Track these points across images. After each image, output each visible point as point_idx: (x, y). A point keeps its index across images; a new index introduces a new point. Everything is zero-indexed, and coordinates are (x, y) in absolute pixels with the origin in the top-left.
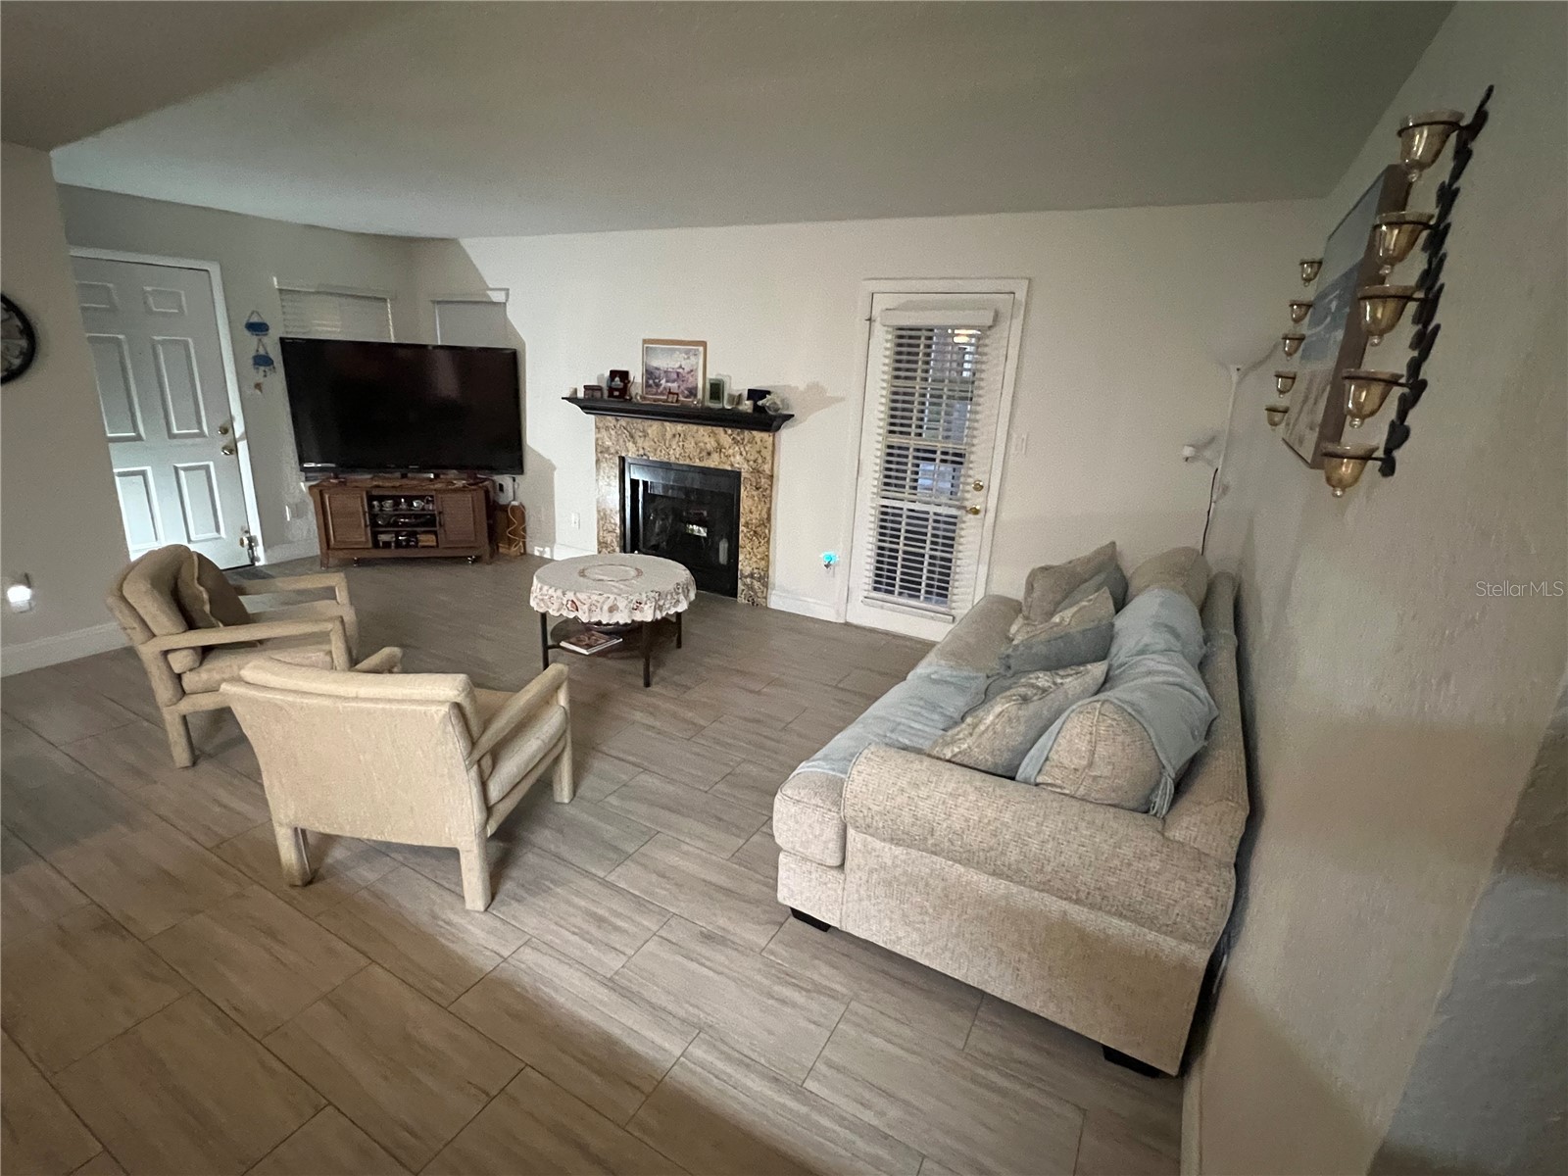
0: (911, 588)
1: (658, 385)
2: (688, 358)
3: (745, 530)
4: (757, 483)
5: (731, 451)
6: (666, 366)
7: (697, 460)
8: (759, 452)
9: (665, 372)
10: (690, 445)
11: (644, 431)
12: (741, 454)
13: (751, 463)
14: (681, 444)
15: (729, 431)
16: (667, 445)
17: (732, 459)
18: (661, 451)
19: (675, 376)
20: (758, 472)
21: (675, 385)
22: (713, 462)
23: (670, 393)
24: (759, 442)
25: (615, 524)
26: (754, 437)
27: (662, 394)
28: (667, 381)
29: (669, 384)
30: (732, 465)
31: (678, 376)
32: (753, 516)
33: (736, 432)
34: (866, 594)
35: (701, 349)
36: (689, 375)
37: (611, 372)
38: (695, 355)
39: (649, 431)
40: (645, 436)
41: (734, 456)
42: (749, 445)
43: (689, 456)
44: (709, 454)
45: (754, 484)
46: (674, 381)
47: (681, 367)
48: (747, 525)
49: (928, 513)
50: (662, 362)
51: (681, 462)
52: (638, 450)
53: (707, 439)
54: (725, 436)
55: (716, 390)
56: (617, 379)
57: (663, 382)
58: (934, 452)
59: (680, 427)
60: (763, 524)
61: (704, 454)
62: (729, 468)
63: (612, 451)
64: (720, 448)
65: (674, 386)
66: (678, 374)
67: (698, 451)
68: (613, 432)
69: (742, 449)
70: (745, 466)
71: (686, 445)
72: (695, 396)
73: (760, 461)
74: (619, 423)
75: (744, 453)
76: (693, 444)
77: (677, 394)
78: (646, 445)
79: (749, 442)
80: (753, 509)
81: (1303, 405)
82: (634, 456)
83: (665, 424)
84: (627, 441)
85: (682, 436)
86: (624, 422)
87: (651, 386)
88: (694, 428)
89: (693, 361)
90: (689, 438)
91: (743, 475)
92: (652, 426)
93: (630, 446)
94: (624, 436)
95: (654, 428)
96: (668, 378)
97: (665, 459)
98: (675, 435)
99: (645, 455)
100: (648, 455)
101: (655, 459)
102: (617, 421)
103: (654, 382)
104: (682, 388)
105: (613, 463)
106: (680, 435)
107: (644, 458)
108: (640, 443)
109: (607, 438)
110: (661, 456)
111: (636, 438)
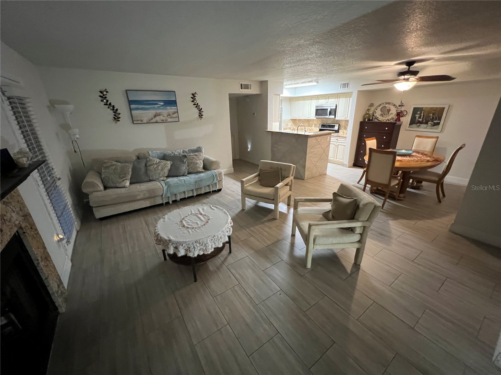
4: (30, 224)
8: (19, 202)
12: (14, 212)
13: (20, 213)
17: (13, 220)
20: (26, 216)
24: (15, 195)
45: (29, 227)
81: (155, 116)
91: (23, 225)
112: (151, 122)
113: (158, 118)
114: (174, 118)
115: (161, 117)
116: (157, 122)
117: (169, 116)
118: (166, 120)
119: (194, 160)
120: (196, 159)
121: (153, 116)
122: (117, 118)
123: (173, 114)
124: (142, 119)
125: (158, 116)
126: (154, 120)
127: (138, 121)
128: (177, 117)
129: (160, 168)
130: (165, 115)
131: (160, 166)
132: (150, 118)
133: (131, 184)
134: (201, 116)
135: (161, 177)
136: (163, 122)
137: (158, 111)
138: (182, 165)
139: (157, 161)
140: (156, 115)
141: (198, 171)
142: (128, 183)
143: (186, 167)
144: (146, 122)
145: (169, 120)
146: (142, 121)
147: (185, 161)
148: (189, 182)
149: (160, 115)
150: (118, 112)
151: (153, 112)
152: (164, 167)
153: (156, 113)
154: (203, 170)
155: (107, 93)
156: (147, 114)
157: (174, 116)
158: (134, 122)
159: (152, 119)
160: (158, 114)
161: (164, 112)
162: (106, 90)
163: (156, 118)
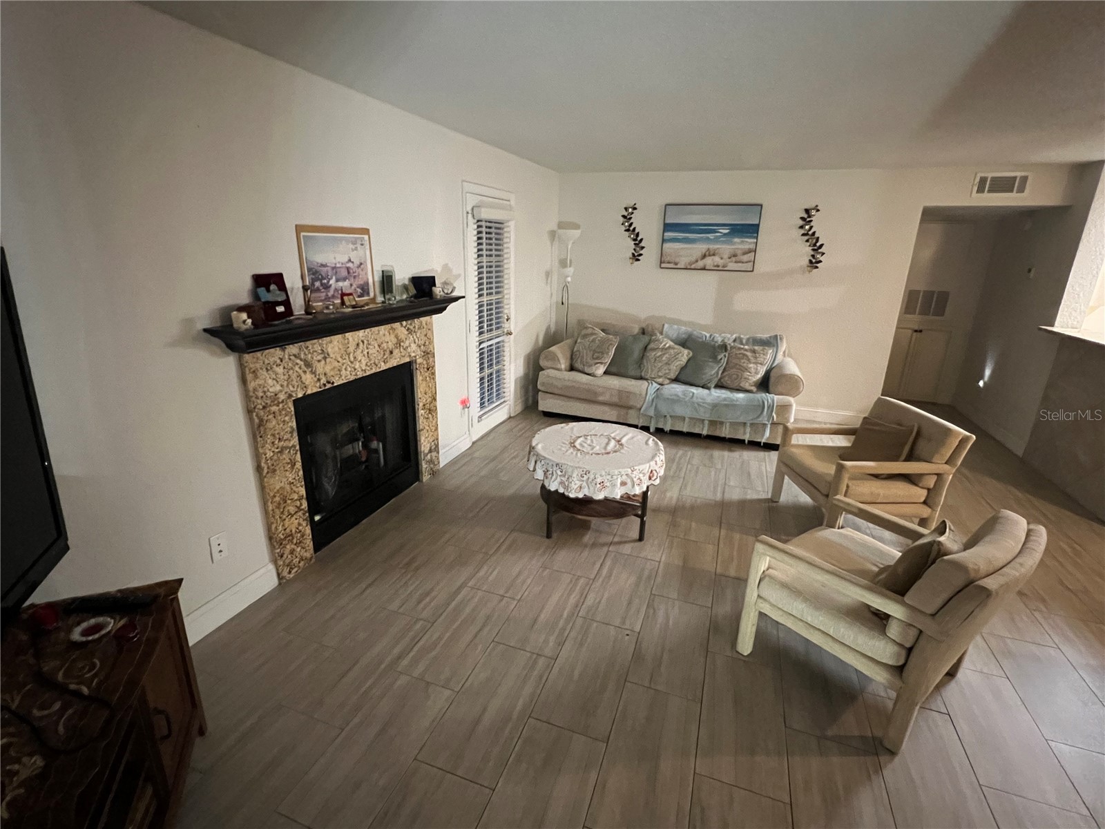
0: (491, 398)
1: (327, 287)
2: (356, 249)
3: (421, 412)
4: (428, 364)
5: (407, 344)
6: (333, 261)
7: (383, 364)
8: (426, 335)
9: (333, 268)
10: (374, 350)
11: (322, 352)
12: (415, 343)
13: (422, 347)
14: (365, 353)
15: (404, 323)
16: (352, 359)
17: (409, 350)
18: (346, 369)
19: (344, 273)
20: (428, 353)
21: (347, 283)
22: (396, 360)
23: (343, 295)
24: (425, 327)
26: (422, 324)
27: (333, 297)
28: (337, 281)
29: (340, 284)
30: (409, 356)
31: (349, 272)
32: (427, 397)
33: (409, 323)
34: (478, 415)
35: (366, 237)
36: (360, 269)
37: (254, 277)
38: (362, 245)
39: (330, 350)
40: (325, 358)
41: (410, 346)
42: (419, 331)
43: (375, 363)
44: (391, 352)
45: (426, 366)
46: (344, 279)
47: (349, 261)
48: (424, 406)
49: (493, 345)
50: (332, 255)
51: (368, 373)
52: (319, 380)
53: (387, 338)
54: (401, 330)
55: (387, 281)
56: (274, 287)
57: (332, 282)
59: (361, 333)
60: (433, 397)
61: (387, 354)
62: (408, 360)
63: (282, 397)
64: (399, 343)
65: (345, 285)
66: (348, 269)
67: (382, 353)
68: (280, 370)
69: (415, 337)
70: (418, 352)
71: (371, 352)
72: (368, 294)
73: (427, 343)
74: (287, 351)
75: (417, 342)
76: (377, 347)
77: (351, 295)
78: (328, 368)
79: (418, 329)
80: (427, 389)
81: (704, 256)
82: (315, 390)
83: (347, 334)
84: (303, 375)
85: (365, 342)
86: (293, 349)
87: (318, 290)
88: (375, 329)
89: (360, 251)
90: (373, 343)
91: (419, 361)
92: (331, 342)
93: (308, 378)
94: (297, 368)
95: (334, 344)
96: (338, 277)
97: (352, 378)
98: (358, 345)
99: (329, 382)
100: (332, 379)
101: (341, 382)
102: (284, 350)
103: (322, 284)
104: (354, 286)
105: (286, 415)
106: (363, 342)
107: (329, 386)
108: (320, 368)
109: (270, 382)
110: (346, 376)
111: (315, 364)
112: (693, 266)
113: (709, 262)
114: (743, 263)
115: (717, 259)
116: (704, 269)
117: (734, 259)
118: (723, 267)
119: (743, 361)
120: (749, 360)
121: (699, 254)
122: (636, 257)
123: (745, 253)
124: (677, 260)
125: (710, 255)
126: (700, 264)
127: (670, 263)
128: (750, 262)
129: (664, 358)
130: (726, 256)
131: (667, 355)
132: (693, 259)
133: (605, 373)
134: (814, 264)
135: (660, 377)
136: (717, 268)
137: (713, 247)
138: (710, 363)
139: (665, 345)
140: (707, 253)
141: (741, 387)
142: (601, 370)
143: (719, 369)
144: (683, 267)
145: (732, 266)
146: (676, 264)
147: (719, 357)
148: (700, 400)
149: (714, 255)
150: (642, 244)
151: (701, 247)
152: (673, 359)
153: (709, 249)
154: (754, 389)
155: (635, 211)
156: (688, 251)
157: (745, 258)
158: (663, 265)
159: (697, 261)
160: (711, 253)
161: (726, 249)
162: (635, 204)
163: (704, 261)
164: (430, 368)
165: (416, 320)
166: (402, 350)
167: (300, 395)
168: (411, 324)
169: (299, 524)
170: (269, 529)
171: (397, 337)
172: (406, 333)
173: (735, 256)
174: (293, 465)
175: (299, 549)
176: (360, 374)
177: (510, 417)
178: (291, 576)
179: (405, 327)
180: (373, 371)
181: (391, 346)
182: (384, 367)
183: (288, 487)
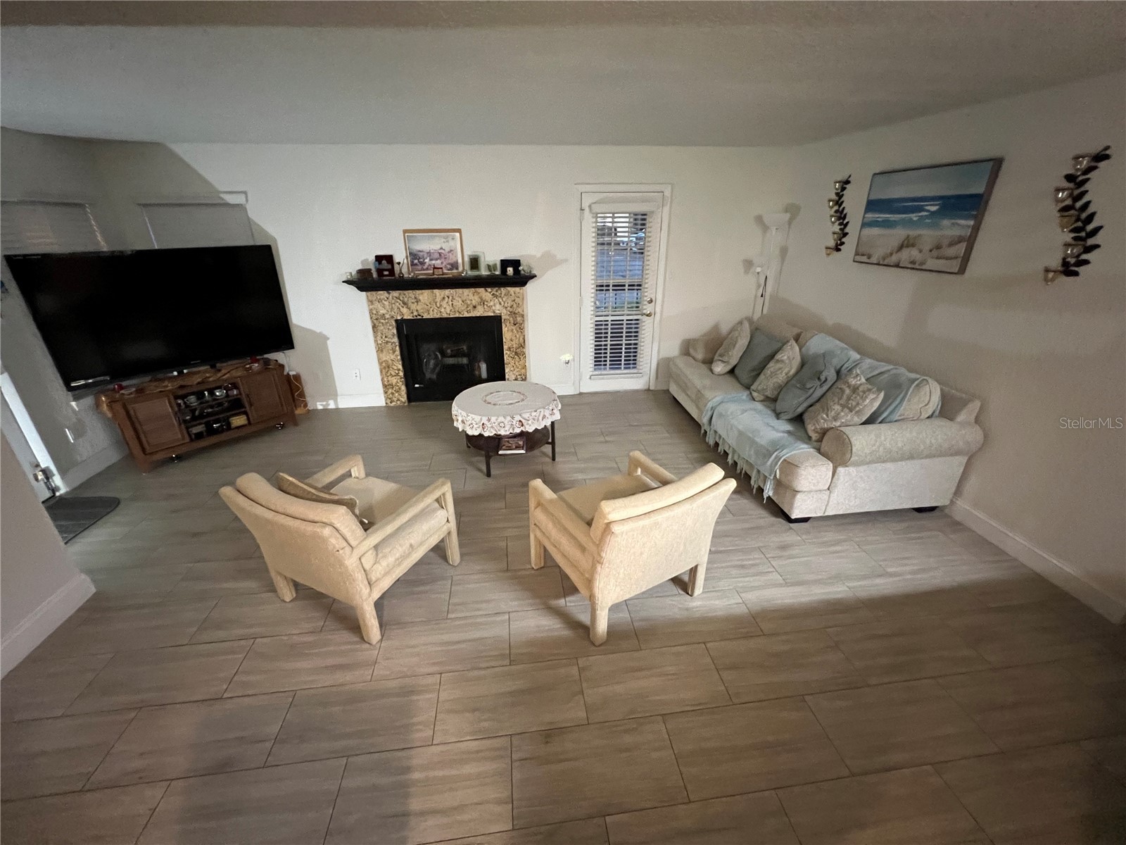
0: (615, 364)
1: (423, 263)
2: (448, 241)
3: (508, 352)
4: (515, 321)
5: (492, 304)
6: (428, 248)
7: (466, 313)
8: (514, 301)
9: (428, 253)
10: (458, 303)
11: (416, 298)
12: (500, 304)
13: (509, 308)
14: (450, 303)
15: (489, 290)
16: (438, 305)
17: (493, 308)
18: (433, 311)
19: (437, 256)
20: (514, 313)
21: (439, 262)
22: (479, 312)
23: (435, 268)
24: (513, 294)
25: (399, 370)
26: (509, 292)
27: (427, 269)
28: (431, 260)
29: (433, 262)
30: (494, 312)
31: (440, 255)
32: (514, 343)
33: (495, 290)
34: (591, 373)
35: (458, 234)
36: (450, 254)
37: (376, 256)
38: (453, 239)
39: (421, 298)
40: (417, 302)
41: (494, 306)
42: (506, 297)
43: (458, 311)
44: (475, 307)
45: (512, 322)
46: (437, 259)
47: (441, 248)
48: (509, 349)
49: (623, 320)
50: (425, 245)
51: (452, 316)
52: (412, 313)
53: (471, 297)
54: (486, 294)
55: (475, 263)
56: (384, 262)
57: (427, 260)
58: (624, 286)
59: (447, 292)
60: (522, 346)
61: (471, 307)
62: (493, 314)
63: (387, 316)
64: (483, 302)
65: (438, 263)
66: (440, 254)
67: (466, 306)
68: (386, 303)
69: (501, 300)
70: (504, 311)
71: (454, 304)
72: (457, 269)
73: (515, 306)
74: (391, 295)
75: (503, 304)
76: (461, 302)
77: (442, 268)
78: (419, 308)
79: (505, 295)
80: (514, 338)
81: (901, 248)
82: (409, 318)
83: (434, 291)
84: (401, 308)
85: (450, 298)
86: (395, 294)
87: (416, 264)
88: (460, 291)
89: (452, 243)
90: (457, 299)
91: (503, 317)
92: (422, 294)
93: (404, 310)
94: (397, 304)
95: (425, 295)
96: (431, 257)
97: (438, 316)
98: (444, 298)
99: (419, 315)
100: (422, 314)
101: (428, 317)
102: (389, 293)
103: (419, 262)
104: (445, 263)
105: (390, 326)
106: (448, 297)
107: (419, 317)
108: (413, 307)
109: (381, 308)
110: (434, 314)
111: (410, 304)
112: (886, 261)
113: (905, 255)
114: (947, 259)
115: (914, 253)
116: (897, 266)
117: (935, 253)
118: (922, 264)
121: (895, 243)
122: (837, 246)
123: (951, 245)
124: (872, 251)
125: (907, 246)
126: (894, 259)
127: (863, 255)
128: (956, 258)
130: (927, 248)
132: (889, 251)
133: (730, 371)
134: (1071, 267)
136: (914, 266)
137: (913, 233)
140: (905, 243)
144: (875, 262)
145: (931, 263)
146: (869, 258)
149: (913, 245)
150: (846, 230)
151: (899, 234)
153: (908, 236)
155: (847, 186)
156: (885, 239)
157: (951, 251)
158: (858, 258)
159: (891, 254)
160: (911, 242)
161: (928, 235)
162: (850, 176)
163: (899, 254)
164: (519, 325)
165: (502, 289)
166: (485, 306)
167: (399, 318)
168: (497, 291)
169: (397, 382)
170: (382, 379)
171: (481, 298)
172: (491, 296)
173: (938, 247)
174: (394, 352)
175: (397, 394)
176: (445, 316)
177: (648, 390)
178: (392, 405)
179: (490, 293)
180: (457, 315)
181: (474, 303)
182: (466, 315)
183: (390, 362)
